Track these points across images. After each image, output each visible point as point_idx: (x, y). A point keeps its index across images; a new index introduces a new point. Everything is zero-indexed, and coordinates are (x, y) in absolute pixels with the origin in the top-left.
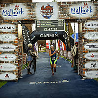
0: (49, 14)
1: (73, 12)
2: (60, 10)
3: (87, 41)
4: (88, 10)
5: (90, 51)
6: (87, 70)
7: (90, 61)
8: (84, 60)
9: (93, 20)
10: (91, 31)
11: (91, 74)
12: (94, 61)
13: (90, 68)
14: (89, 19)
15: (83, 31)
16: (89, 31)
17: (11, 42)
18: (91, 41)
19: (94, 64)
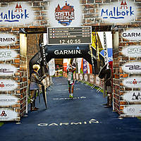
0: (68, 17)
2: (85, 12)
3: (126, 59)
5: (131, 75)
6: (126, 103)
7: (131, 89)
8: (122, 89)
9: (135, 27)
10: (132, 44)
11: (133, 110)
12: (137, 89)
13: (132, 101)
14: (129, 26)
15: (120, 44)
16: (129, 44)
17: (9, 62)
18: (132, 59)
19: (137, 94)
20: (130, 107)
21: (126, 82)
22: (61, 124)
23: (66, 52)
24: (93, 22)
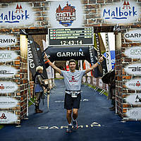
0: (69, 18)
1: (107, 15)
2: (87, 12)
3: (129, 60)
4: (130, 13)
5: (134, 77)
6: (129, 106)
7: (134, 92)
8: (125, 91)
9: (138, 27)
10: (136, 45)
11: (137, 113)
14: (132, 27)
15: (123, 45)
16: (132, 45)
18: (135, 61)
19: (140, 97)
20: (133, 110)
21: (129, 84)
22: (62, 127)
23: (68, 54)
24: (95, 23)
